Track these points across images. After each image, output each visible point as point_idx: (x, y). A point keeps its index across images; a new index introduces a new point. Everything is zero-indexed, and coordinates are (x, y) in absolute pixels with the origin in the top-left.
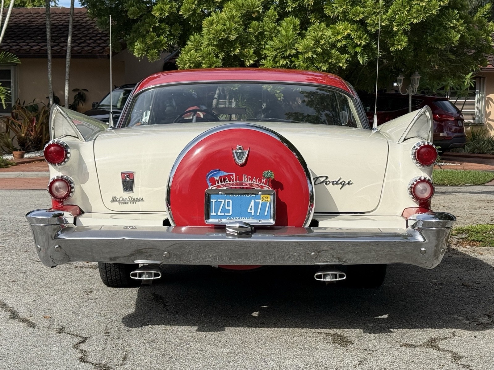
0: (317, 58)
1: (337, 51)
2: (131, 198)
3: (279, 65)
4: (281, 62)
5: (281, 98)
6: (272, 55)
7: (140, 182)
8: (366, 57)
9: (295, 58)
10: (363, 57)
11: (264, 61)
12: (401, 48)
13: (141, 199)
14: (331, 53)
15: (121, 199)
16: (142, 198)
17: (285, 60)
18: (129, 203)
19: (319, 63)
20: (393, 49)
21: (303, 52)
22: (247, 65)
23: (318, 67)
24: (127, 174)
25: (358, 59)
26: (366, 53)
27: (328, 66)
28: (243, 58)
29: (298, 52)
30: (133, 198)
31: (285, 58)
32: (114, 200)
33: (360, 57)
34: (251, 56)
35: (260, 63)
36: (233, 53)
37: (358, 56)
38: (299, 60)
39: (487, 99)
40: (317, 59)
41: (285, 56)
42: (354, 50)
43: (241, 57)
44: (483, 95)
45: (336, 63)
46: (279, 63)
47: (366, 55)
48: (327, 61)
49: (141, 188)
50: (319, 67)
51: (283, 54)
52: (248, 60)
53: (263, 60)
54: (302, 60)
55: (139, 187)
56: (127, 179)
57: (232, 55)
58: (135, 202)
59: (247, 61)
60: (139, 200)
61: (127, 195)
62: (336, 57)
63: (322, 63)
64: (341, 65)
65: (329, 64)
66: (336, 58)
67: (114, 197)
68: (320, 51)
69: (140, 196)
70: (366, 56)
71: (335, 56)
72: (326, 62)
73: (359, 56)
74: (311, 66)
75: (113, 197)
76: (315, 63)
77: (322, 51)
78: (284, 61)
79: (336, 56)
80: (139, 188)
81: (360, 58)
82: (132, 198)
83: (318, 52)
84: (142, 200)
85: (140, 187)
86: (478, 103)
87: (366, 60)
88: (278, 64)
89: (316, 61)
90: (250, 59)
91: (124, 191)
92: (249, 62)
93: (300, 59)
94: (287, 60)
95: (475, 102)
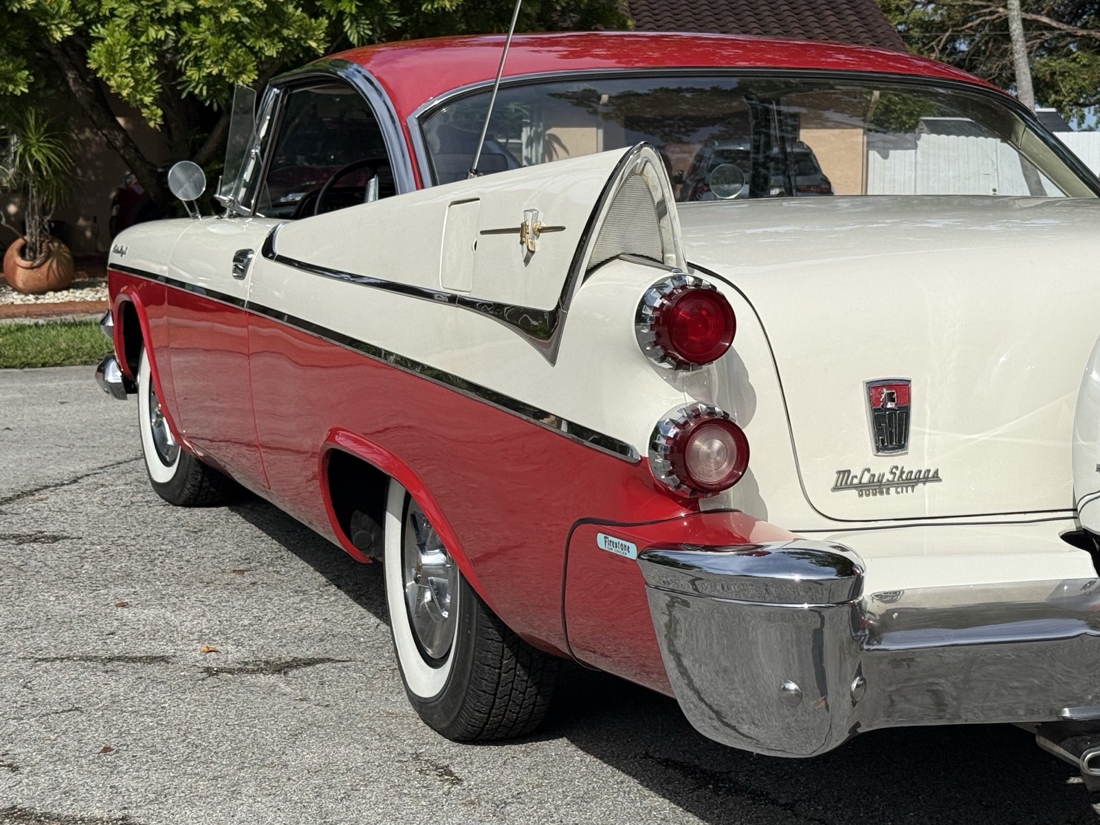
0: (250, 23)
1: (300, 9)
2: (898, 473)
3: (145, 42)
4: (152, 33)
5: (155, 120)
6: (126, 12)
7: (929, 412)
8: (365, 26)
9: (188, 22)
10: (357, 27)
11: (102, 30)
12: (451, 6)
13: (930, 475)
14: (284, 13)
15: (866, 479)
16: (936, 472)
17: (163, 28)
18: (892, 490)
19: (258, 38)
20: (429, 7)
21: (217, 8)
22: (55, 39)
23: (254, 47)
24: (889, 387)
25: (346, 30)
26: (365, 15)
27: (281, 46)
28: (45, 20)
29: (197, 8)
30: (906, 470)
31: (162, 22)
32: (844, 481)
33: (349, 24)
34: (65, 16)
35: (93, 34)
36: (17, 5)
37: (345, 23)
38: (200, 30)
39: (547, 138)
40: (250, 27)
41: (164, 16)
42: (335, 6)
43: (39, 18)
44: (540, 130)
45: (300, 38)
46: (148, 36)
47: (368, 22)
48: (277, 32)
49: (930, 434)
50: (257, 48)
51: (157, 11)
52: (56, 25)
53: (99, 26)
54: (209, 29)
55: (924, 433)
56: (890, 405)
57: (15, 10)
58: (913, 487)
59: (53, 27)
60: (926, 480)
61: (883, 465)
62: (298, 24)
63: (265, 38)
64: (314, 45)
65: (284, 40)
66: (300, 26)
67: (844, 472)
68: (261, 6)
69: (925, 465)
70: (367, 24)
71: (295, 22)
72: (272, 36)
73: (347, 23)
74: (235, 45)
75: (839, 472)
76: (245, 37)
77: (265, 6)
78: (159, 31)
79: (300, 20)
80: (926, 437)
81: (350, 28)
82: (902, 472)
83: (257, 8)
84: (936, 478)
85: (927, 431)
86: (529, 148)
87: (368, 35)
88: (143, 39)
89: (250, 31)
90: (64, 23)
91: (878, 449)
92: (62, 32)
93: (203, 26)
94: (167, 27)
95: (521, 144)
